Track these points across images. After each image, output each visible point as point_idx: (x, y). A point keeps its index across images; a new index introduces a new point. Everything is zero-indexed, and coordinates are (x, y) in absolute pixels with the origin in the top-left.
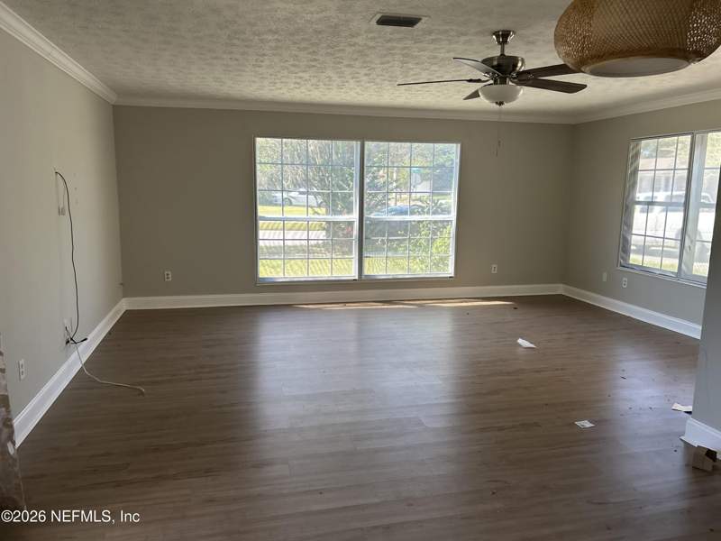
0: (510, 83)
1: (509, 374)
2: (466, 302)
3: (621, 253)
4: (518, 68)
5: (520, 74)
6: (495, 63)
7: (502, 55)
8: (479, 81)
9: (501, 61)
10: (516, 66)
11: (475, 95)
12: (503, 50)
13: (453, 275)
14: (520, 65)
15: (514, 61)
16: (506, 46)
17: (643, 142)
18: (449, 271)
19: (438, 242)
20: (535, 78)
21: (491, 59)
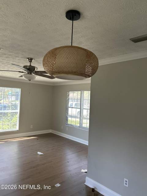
0: (33, 74)
1: (34, 167)
2: (22, 138)
3: (66, 121)
4: (35, 70)
5: (36, 72)
6: (28, 67)
7: (30, 65)
8: (23, 72)
9: (30, 67)
10: (35, 69)
11: (22, 76)
12: (30, 64)
13: (18, 130)
14: (36, 69)
15: (34, 68)
16: (31, 63)
17: (70, 92)
18: (17, 128)
19: (14, 119)
20: (41, 74)
21: (27, 66)
